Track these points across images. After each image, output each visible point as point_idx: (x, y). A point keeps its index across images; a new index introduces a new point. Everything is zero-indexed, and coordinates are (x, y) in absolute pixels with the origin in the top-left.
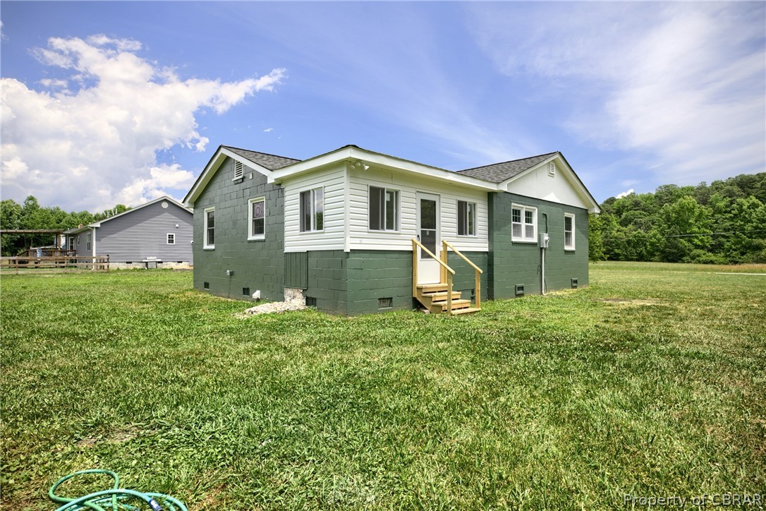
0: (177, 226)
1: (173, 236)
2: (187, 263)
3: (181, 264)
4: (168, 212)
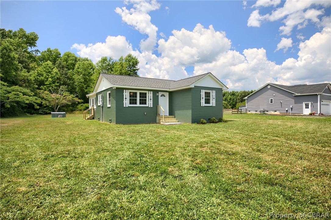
0: (274, 95)
1: (272, 99)
2: (279, 112)
3: (276, 112)
4: (271, 90)
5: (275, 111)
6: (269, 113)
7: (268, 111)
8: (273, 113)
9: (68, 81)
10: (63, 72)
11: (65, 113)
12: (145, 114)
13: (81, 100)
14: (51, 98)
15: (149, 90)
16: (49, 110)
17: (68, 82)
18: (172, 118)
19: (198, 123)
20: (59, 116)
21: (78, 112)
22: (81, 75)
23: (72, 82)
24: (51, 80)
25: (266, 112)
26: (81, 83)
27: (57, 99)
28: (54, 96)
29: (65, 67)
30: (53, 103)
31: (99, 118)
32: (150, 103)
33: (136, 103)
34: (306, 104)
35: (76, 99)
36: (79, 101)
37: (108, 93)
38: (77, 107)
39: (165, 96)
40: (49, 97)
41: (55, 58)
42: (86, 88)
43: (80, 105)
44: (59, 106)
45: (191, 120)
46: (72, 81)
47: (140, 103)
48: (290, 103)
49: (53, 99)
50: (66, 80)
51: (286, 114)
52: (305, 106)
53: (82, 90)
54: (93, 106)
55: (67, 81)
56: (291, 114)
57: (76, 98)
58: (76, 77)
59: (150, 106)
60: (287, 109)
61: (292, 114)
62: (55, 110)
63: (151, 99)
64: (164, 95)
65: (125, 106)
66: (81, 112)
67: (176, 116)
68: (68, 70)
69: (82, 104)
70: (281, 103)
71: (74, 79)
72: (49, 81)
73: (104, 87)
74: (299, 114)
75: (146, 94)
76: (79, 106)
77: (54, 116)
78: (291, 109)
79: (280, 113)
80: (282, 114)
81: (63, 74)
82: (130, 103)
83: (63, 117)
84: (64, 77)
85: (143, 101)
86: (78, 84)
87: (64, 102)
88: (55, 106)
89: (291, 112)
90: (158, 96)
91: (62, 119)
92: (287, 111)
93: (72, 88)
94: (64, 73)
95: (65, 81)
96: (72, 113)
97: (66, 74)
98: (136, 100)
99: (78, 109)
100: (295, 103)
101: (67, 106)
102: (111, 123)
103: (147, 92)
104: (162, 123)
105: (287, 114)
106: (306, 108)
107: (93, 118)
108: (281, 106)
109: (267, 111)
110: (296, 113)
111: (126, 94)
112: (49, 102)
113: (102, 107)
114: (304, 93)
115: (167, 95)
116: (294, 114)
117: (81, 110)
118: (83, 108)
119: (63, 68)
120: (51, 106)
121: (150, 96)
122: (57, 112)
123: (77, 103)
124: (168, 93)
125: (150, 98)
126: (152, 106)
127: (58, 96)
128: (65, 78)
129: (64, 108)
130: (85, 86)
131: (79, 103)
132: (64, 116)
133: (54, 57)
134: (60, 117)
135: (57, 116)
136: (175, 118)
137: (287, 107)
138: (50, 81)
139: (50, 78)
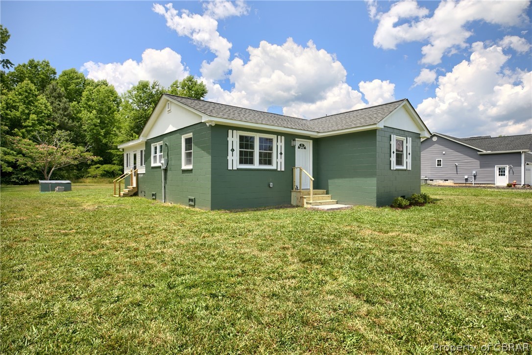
0: (444, 153)
1: (440, 160)
2: (452, 181)
3: (447, 181)
4: (438, 144)
5: (445, 180)
6: (434, 183)
7: (433, 180)
8: (441, 183)
9: (70, 121)
10: (59, 105)
11: (69, 182)
12: (271, 186)
13: (99, 157)
14: (37, 152)
15: (278, 134)
16: (33, 176)
17: (69, 125)
18: (322, 194)
19: (392, 206)
20: (57, 189)
21: (90, 181)
22: (94, 112)
23: (77, 124)
24: (36, 118)
25: (429, 182)
26: (96, 126)
27: (50, 154)
28: (43, 148)
29: (64, 96)
30: (41, 163)
31: (153, 195)
32: (278, 163)
33: (251, 162)
34: (500, 169)
35: (90, 156)
36: (95, 158)
37: (183, 138)
38: (89, 170)
39: (305, 148)
40: (32, 151)
41: (43, 78)
42: (105, 137)
43: (94, 166)
44: (53, 169)
45: (375, 200)
46: (78, 122)
47: (260, 163)
48: (472, 166)
49: (42, 154)
50: (65, 120)
51: (465, 185)
52: (498, 171)
53: (96, 139)
54: (135, 168)
55: (67, 123)
56: (473, 185)
57: (88, 153)
58: (84, 115)
59: (279, 169)
60: (466, 177)
61: (475, 185)
62: (46, 177)
63: (281, 154)
64: (303, 145)
65: (230, 168)
66: (96, 181)
67: (330, 189)
68: (70, 102)
69: (98, 165)
70: (456, 166)
71: (80, 119)
72: (32, 120)
73: (171, 126)
74: (489, 185)
75: (271, 140)
76: (93, 170)
77: (45, 188)
78: (474, 176)
79: (455, 183)
80: (457, 185)
81: (59, 110)
82: (241, 162)
83: (65, 190)
84: (61, 114)
85: (266, 159)
86: (88, 128)
87: (64, 159)
88: (46, 167)
89: (473, 183)
90: (294, 147)
91: (65, 196)
92: (466, 179)
93: (78, 136)
94: (61, 108)
95: (63, 122)
96: (78, 182)
97: (65, 109)
98: (252, 154)
99: (89, 175)
100: (481, 167)
101: (69, 168)
102: (194, 206)
103: (274, 137)
104: (309, 206)
105: (467, 185)
106: (500, 175)
107: (136, 194)
108: (457, 171)
109: (431, 180)
110: (483, 184)
111: (233, 140)
112: (33, 159)
113: (166, 170)
114: (496, 151)
115: (309, 145)
116: (481, 185)
117: (95, 177)
118: (99, 172)
119: (59, 97)
120: (35, 169)
121: (279, 145)
122: (50, 180)
123: (89, 162)
124: (311, 142)
125: (279, 152)
126: (283, 169)
127: (51, 148)
128: (65, 116)
129: (64, 173)
130: (102, 132)
131: (94, 163)
132: (67, 188)
133: (42, 76)
134: (59, 191)
135: (52, 188)
136: (327, 193)
137: (466, 174)
138: (34, 120)
139: (33, 114)
